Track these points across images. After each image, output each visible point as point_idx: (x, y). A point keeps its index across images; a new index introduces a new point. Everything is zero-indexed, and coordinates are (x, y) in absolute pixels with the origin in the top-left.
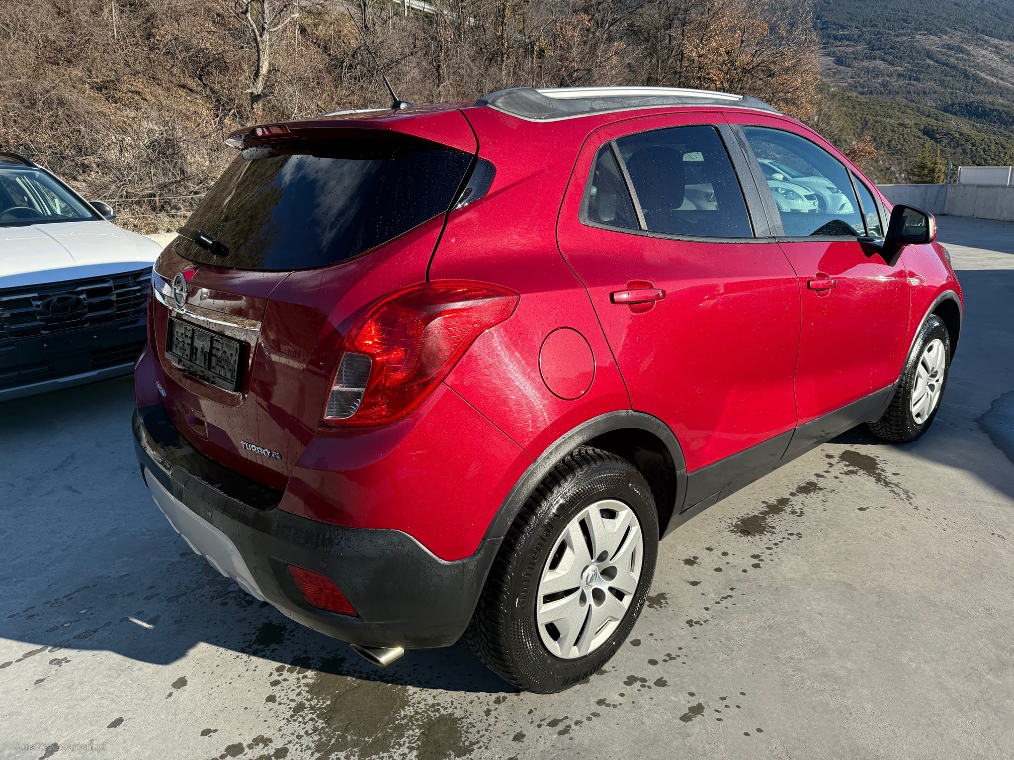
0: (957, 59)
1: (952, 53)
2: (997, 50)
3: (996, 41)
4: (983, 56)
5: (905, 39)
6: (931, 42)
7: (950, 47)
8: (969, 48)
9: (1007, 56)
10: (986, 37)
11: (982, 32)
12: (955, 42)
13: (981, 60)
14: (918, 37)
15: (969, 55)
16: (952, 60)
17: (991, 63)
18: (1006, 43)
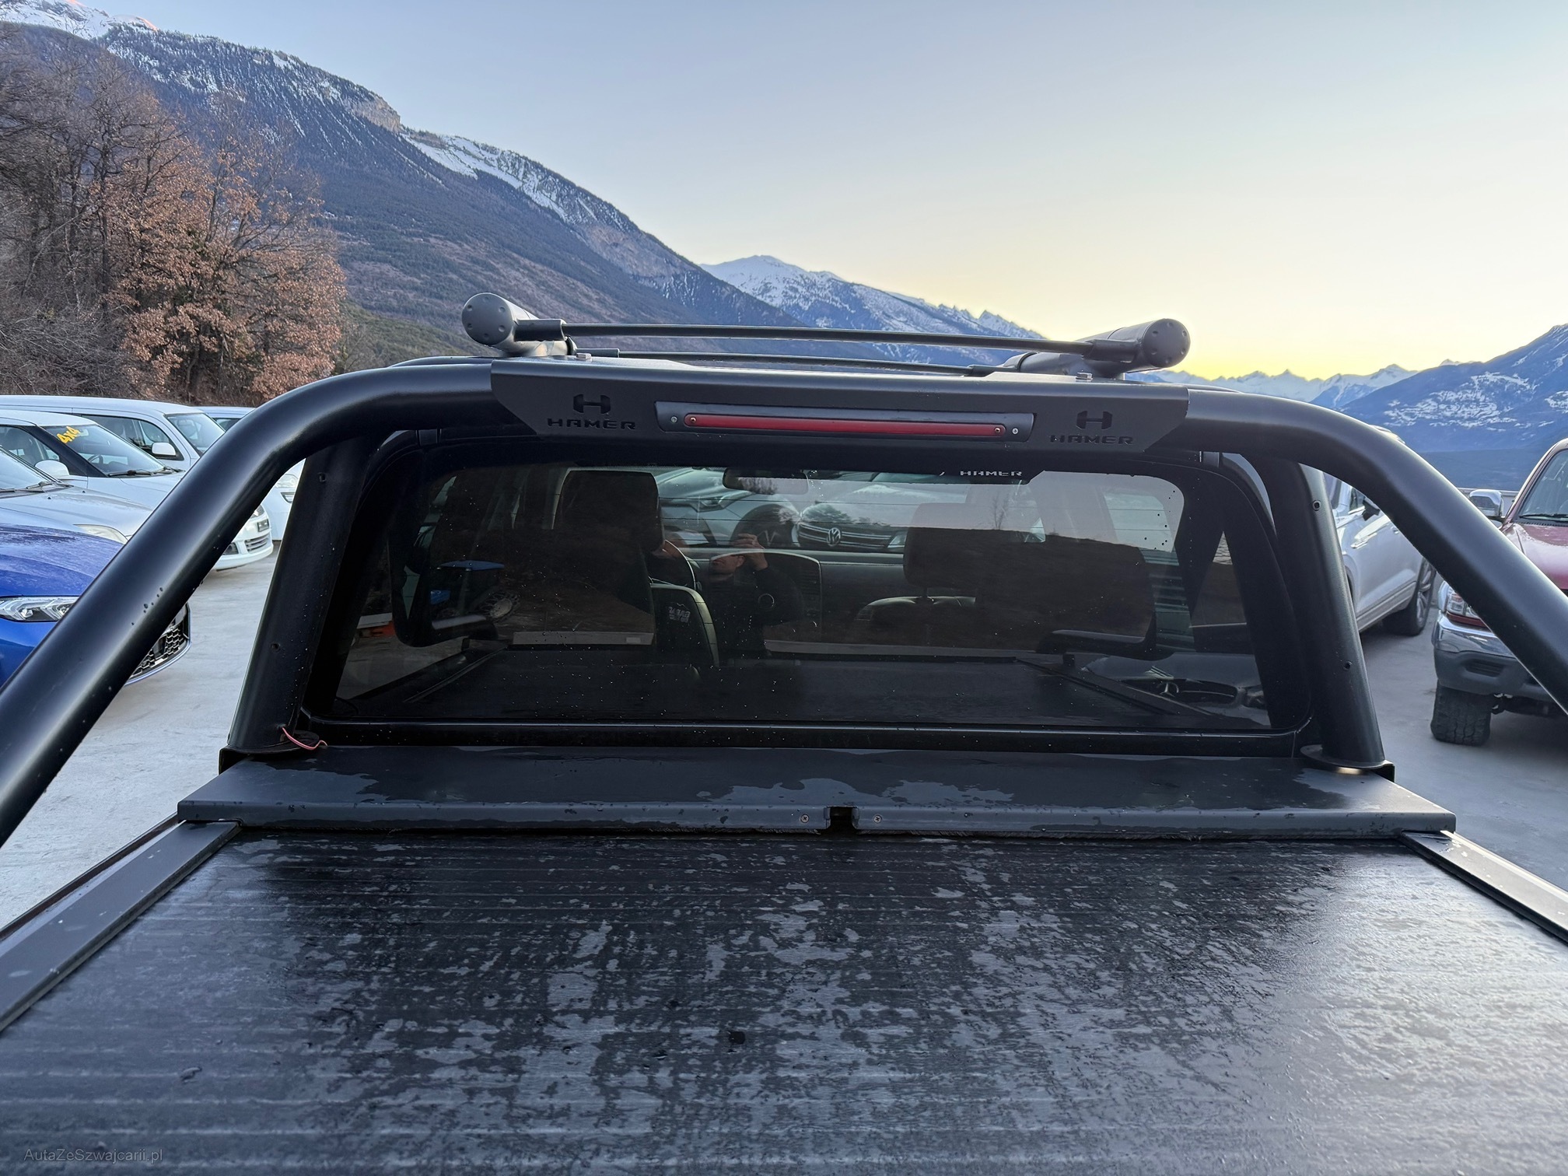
0: (486, 277)
1: (478, 268)
2: (532, 275)
3: (527, 262)
4: (515, 279)
5: (416, 239)
6: (451, 251)
7: (475, 261)
8: (497, 266)
9: (543, 283)
10: (515, 255)
11: (509, 247)
12: (481, 254)
13: (514, 282)
14: (432, 240)
15: (499, 274)
16: (479, 277)
17: (525, 288)
18: (539, 267)
